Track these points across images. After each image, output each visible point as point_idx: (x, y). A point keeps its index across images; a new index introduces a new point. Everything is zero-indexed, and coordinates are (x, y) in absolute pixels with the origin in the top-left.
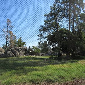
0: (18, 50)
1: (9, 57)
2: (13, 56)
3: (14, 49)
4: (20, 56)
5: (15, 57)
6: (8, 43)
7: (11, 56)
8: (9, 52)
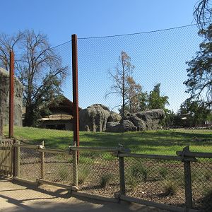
0: (144, 118)
1: (126, 130)
2: (134, 129)
3: (134, 114)
4: (147, 129)
5: (138, 130)
6: (125, 101)
7: (130, 130)
8: (125, 122)
